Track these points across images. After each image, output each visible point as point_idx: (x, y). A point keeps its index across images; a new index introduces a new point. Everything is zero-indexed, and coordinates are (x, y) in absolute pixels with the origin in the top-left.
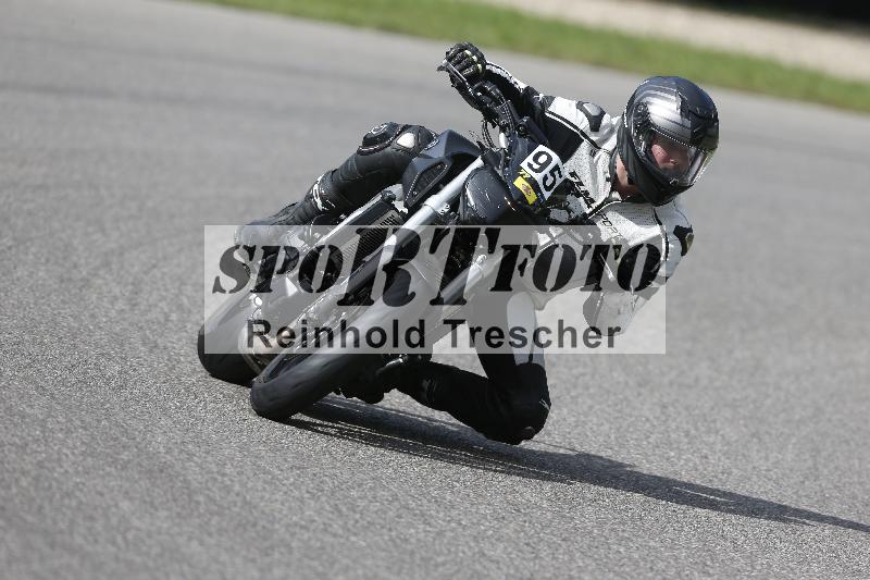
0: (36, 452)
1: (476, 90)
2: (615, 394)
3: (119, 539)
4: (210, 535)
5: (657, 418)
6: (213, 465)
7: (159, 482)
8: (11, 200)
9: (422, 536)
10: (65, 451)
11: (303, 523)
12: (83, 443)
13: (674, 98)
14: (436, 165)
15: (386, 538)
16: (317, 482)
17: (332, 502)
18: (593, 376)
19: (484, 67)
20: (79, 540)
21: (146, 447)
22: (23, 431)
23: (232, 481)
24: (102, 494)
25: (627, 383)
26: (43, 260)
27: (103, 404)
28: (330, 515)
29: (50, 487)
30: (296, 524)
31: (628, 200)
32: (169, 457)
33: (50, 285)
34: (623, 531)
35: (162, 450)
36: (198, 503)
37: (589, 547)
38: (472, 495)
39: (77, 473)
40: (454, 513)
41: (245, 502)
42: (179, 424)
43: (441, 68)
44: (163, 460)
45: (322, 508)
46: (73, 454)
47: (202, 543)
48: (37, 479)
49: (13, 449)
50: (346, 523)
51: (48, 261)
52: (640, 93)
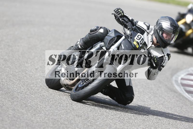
13: (168, 22)
14: (113, 39)
19: (123, 14)
31: (156, 47)
43: (113, 14)
52: (160, 21)
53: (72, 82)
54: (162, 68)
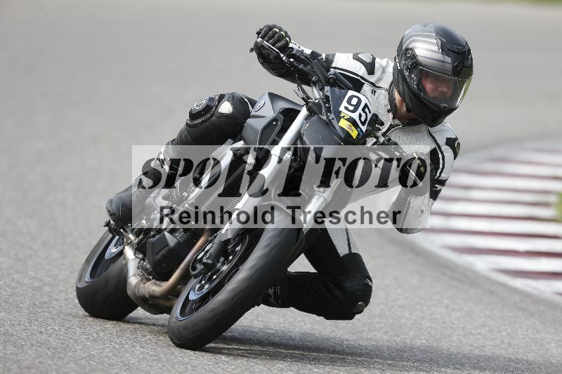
13: (434, 41)
14: (270, 123)
31: (407, 125)
52: (408, 42)
53: (166, 285)
54: (439, 187)
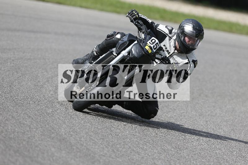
0: (28, 134)
1: (136, 22)
2: (193, 118)
3: (51, 159)
4: (77, 158)
5: (205, 125)
6: (78, 138)
7: (62, 143)
8: (21, 63)
9: (137, 158)
10: (36, 134)
11: (103, 154)
12: (41, 132)
13: (191, 25)
15: (127, 159)
16: (107, 143)
17: (112, 149)
18: (186, 113)
20: (39, 159)
21: (59, 133)
22: (24, 128)
23: (83, 143)
24: (46, 146)
25: (196, 115)
26: (30, 80)
27: (47, 121)
28: (111, 153)
29: (31, 144)
30: (102, 155)
32: (65, 136)
33: (32, 87)
34: (195, 157)
35: (63, 134)
36: (74, 149)
37: (185, 161)
38: (152, 147)
39: (39, 140)
40: (147, 152)
41: (87, 149)
42: (68, 126)
44: (64, 137)
45: (109, 150)
46: (38, 135)
47: (75, 160)
48: (28, 142)
49: (21, 133)
50: (116, 155)
51: (31, 80)
